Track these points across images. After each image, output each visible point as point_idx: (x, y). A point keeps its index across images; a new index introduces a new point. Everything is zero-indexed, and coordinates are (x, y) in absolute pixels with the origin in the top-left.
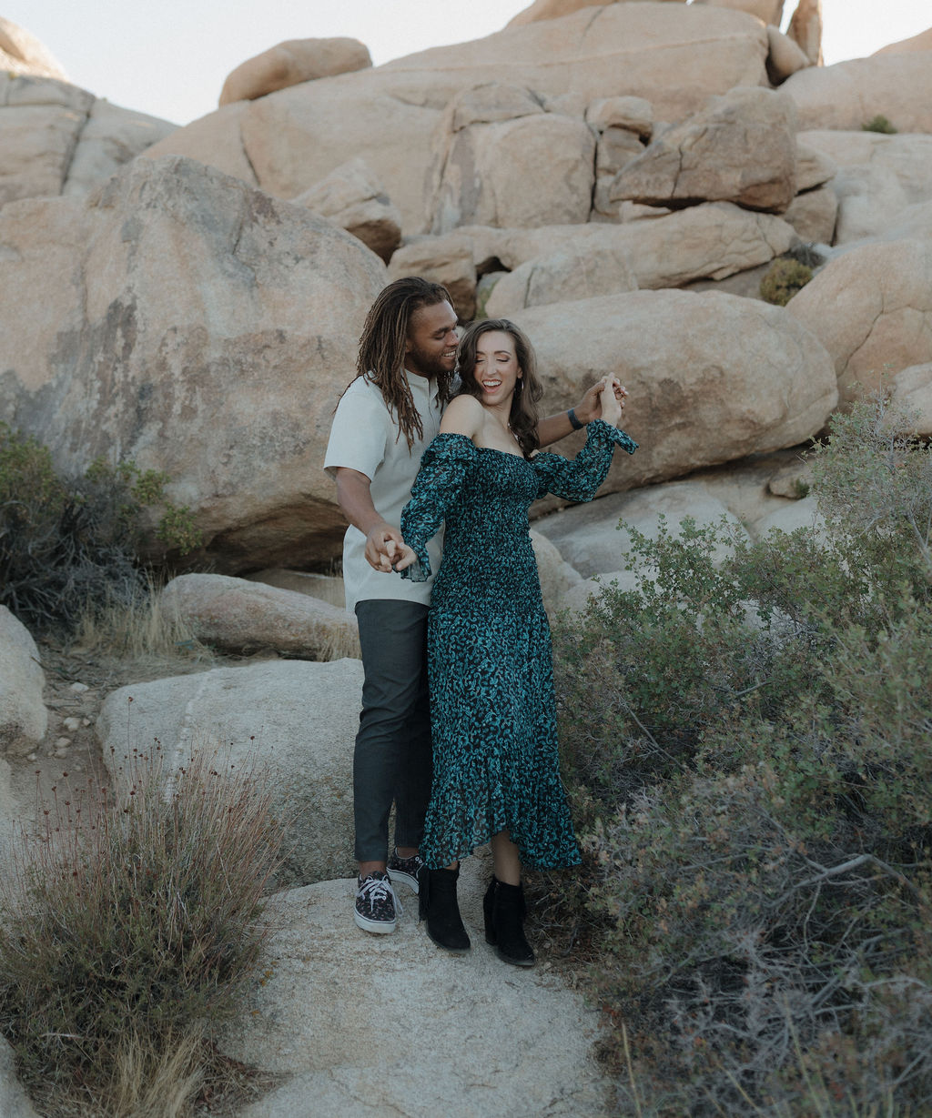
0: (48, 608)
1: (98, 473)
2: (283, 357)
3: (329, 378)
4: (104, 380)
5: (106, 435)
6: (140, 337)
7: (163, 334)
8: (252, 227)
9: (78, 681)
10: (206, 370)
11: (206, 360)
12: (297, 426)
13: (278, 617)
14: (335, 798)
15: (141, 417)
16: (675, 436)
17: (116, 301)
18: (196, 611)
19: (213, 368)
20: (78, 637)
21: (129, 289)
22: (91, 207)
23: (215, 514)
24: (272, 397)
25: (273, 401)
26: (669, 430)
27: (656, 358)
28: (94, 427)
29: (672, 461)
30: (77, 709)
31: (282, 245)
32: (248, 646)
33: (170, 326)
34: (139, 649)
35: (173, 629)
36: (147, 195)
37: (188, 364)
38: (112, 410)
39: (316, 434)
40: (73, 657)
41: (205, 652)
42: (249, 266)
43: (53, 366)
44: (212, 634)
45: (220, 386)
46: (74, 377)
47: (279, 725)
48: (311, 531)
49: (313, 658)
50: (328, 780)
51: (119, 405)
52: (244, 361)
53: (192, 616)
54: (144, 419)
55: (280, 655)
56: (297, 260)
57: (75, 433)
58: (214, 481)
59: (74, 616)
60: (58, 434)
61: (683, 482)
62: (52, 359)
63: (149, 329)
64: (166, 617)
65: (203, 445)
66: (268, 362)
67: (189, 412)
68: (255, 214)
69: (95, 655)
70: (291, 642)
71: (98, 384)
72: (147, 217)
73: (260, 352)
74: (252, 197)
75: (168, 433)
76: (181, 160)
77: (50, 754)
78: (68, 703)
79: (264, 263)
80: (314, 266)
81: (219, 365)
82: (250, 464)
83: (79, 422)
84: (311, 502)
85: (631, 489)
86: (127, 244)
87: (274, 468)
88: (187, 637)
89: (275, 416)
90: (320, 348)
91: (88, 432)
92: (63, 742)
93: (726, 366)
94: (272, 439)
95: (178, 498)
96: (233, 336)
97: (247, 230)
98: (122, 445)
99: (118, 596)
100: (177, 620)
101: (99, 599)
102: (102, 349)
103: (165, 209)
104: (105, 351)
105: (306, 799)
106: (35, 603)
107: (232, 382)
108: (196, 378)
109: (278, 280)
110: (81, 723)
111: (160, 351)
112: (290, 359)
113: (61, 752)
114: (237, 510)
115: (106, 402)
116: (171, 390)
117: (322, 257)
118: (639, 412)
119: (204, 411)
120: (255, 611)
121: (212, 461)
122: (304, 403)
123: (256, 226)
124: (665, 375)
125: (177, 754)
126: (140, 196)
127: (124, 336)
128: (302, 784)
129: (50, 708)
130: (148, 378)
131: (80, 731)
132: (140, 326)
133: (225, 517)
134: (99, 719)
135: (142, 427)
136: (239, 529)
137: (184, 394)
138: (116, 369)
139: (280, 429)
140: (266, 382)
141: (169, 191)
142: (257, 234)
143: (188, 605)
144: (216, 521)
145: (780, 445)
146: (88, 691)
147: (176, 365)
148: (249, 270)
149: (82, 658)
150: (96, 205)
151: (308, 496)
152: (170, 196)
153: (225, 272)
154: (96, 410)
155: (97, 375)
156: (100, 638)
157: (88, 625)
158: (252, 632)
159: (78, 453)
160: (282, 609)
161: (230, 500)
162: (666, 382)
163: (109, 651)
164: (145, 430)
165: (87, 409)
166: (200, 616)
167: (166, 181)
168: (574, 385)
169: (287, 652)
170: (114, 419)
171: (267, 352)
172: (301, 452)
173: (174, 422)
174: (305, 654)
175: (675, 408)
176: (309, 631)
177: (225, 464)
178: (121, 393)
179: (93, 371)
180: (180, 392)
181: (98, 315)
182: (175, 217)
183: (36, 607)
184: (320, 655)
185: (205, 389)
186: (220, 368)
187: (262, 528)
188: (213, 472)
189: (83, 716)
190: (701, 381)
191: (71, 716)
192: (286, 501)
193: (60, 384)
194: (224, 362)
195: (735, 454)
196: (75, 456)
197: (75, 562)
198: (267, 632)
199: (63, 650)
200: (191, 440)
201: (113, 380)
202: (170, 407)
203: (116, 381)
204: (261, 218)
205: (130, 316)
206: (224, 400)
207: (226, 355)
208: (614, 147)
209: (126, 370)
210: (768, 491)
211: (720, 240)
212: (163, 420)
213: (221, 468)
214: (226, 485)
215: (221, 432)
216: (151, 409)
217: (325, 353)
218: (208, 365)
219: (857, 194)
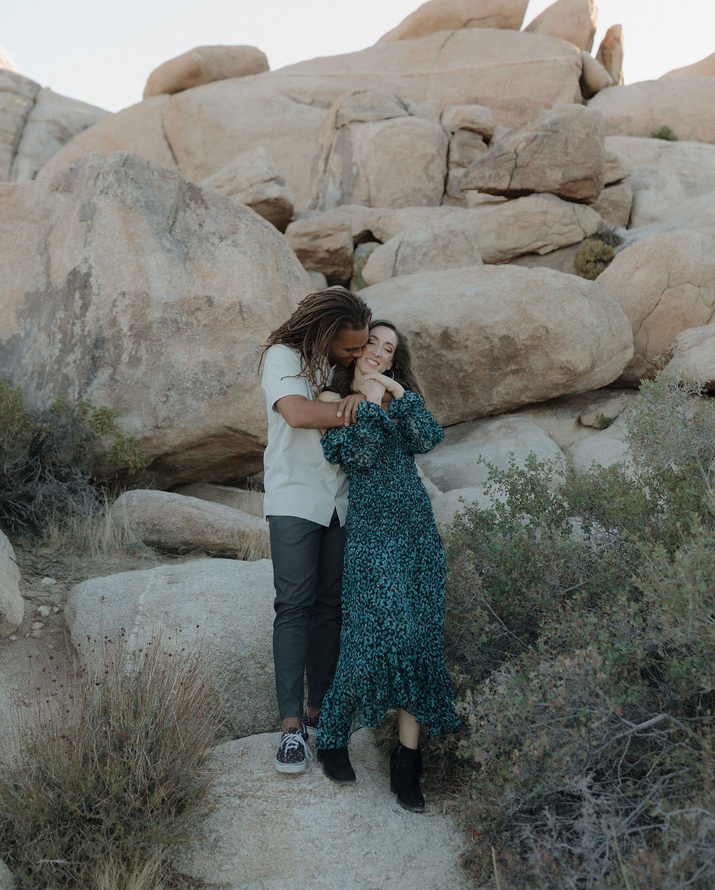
0: (21, 516)
1: (59, 408)
2: (211, 318)
3: (248, 335)
4: (65, 333)
5: (66, 377)
6: (94, 299)
7: (115, 296)
8: (185, 211)
9: (48, 576)
10: (149, 327)
11: (149, 319)
12: (222, 373)
13: (208, 525)
14: (258, 670)
15: (95, 364)
16: (510, 379)
17: (75, 269)
18: (141, 520)
19: (155, 326)
20: (45, 540)
21: (86, 260)
22: (53, 190)
23: (155, 442)
24: (202, 350)
25: (202, 353)
26: (506, 375)
27: (497, 319)
28: (56, 371)
29: (507, 398)
30: (48, 599)
31: (209, 226)
32: (183, 547)
33: (119, 291)
34: (95, 550)
35: (123, 534)
36: (100, 183)
37: (134, 322)
38: (71, 358)
39: (237, 380)
40: (42, 556)
41: (149, 552)
42: (184, 243)
43: (22, 320)
44: (154, 538)
45: (160, 340)
46: (39, 329)
47: (214, 613)
48: (231, 455)
49: (234, 557)
50: (253, 656)
51: (77, 353)
52: (179, 320)
53: (138, 524)
54: (98, 364)
55: (208, 554)
56: (222, 239)
57: (41, 374)
58: (156, 418)
59: (42, 523)
60: (26, 375)
61: (516, 415)
62: (20, 314)
63: (103, 293)
64: (117, 524)
65: (146, 386)
66: (199, 321)
67: (135, 361)
68: (188, 201)
69: (60, 554)
70: (217, 545)
71: (59, 336)
72: (100, 202)
73: (193, 313)
74: (185, 187)
75: (118, 377)
76: (128, 156)
77: (27, 635)
78: (40, 594)
79: (195, 241)
80: (235, 244)
81: (159, 323)
82: (184, 403)
83: (43, 366)
84: (232, 433)
85: (475, 420)
86: (84, 223)
87: (203, 406)
88: (134, 540)
89: (204, 364)
90: (241, 311)
91: (51, 374)
93: (551, 326)
94: (202, 383)
95: (126, 429)
96: (171, 301)
97: (181, 213)
98: (79, 385)
99: (78, 508)
100: (126, 527)
101: (62, 510)
102: (63, 307)
103: (116, 196)
104: (66, 309)
105: (236, 671)
106: (9, 512)
107: (170, 337)
108: (141, 333)
109: (206, 255)
110: (52, 610)
111: (111, 311)
112: (216, 320)
113: (36, 634)
114: (173, 438)
115: (67, 349)
116: (120, 343)
117: (242, 237)
118: (483, 360)
119: (147, 360)
120: (189, 520)
121: (153, 400)
122: (227, 355)
123: (189, 212)
124: (504, 332)
125: (133, 637)
126: (95, 184)
127: (82, 297)
128: (233, 659)
129: (26, 598)
130: (101, 332)
131: (52, 617)
132: (95, 290)
133: (163, 444)
134: (67, 608)
135: (96, 371)
136: (174, 453)
137: (131, 346)
138: (74, 324)
139: (209, 376)
140: (197, 337)
141: (119, 181)
142: (189, 217)
143: (135, 515)
144: (156, 447)
145: (589, 387)
146: (56, 584)
147: (124, 323)
148: (183, 247)
149: (50, 557)
150: (57, 189)
151: (230, 428)
152: (119, 185)
153: (163, 247)
154: (58, 357)
155: (59, 328)
156: (64, 541)
157: (54, 530)
158: (187, 536)
159: (43, 391)
160: (210, 518)
161: (168, 431)
162: (505, 338)
163: (71, 551)
164: (99, 374)
165: (51, 356)
166: (145, 524)
167: (116, 172)
168: (434, 339)
169: (214, 552)
170: (72, 365)
171: (198, 313)
172: (225, 393)
173: (122, 368)
174: (228, 553)
176: (232, 536)
177: (164, 403)
178: (79, 344)
179: (55, 325)
180: (127, 344)
181: (60, 280)
182: (123, 202)
183: (10, 515)
184: (241, 554)
185: (148, 342)
186: (160, 326)
187: (192, 453)
188: (154, 408)
189: (53, 605)
190: (532, 337)
191: (43, 604)
192: (213, 432)
193: (28, 335)
194: (163, 321)
195: (555, 394)
196: (40, 393)
197: (42, 479)
198: (199, 537)
199: (34, 550)
200: (137, 382)
201: (72, 333)
202: (120, 356)
203: (75, 333)
204: (193, 205)
205: (87, 281)
206: (163, 351)
207: (166, 315)
208: (463, 145)
209: (83, 325)
210: (579, 422)
211: (545, 223)
212: (113, 366)
213: (160, 406)
214: (165, 419)
215: (161, 376)
216: (104, 357)
217: (245, 316)
218: (151, 323)
219: (647, 188)
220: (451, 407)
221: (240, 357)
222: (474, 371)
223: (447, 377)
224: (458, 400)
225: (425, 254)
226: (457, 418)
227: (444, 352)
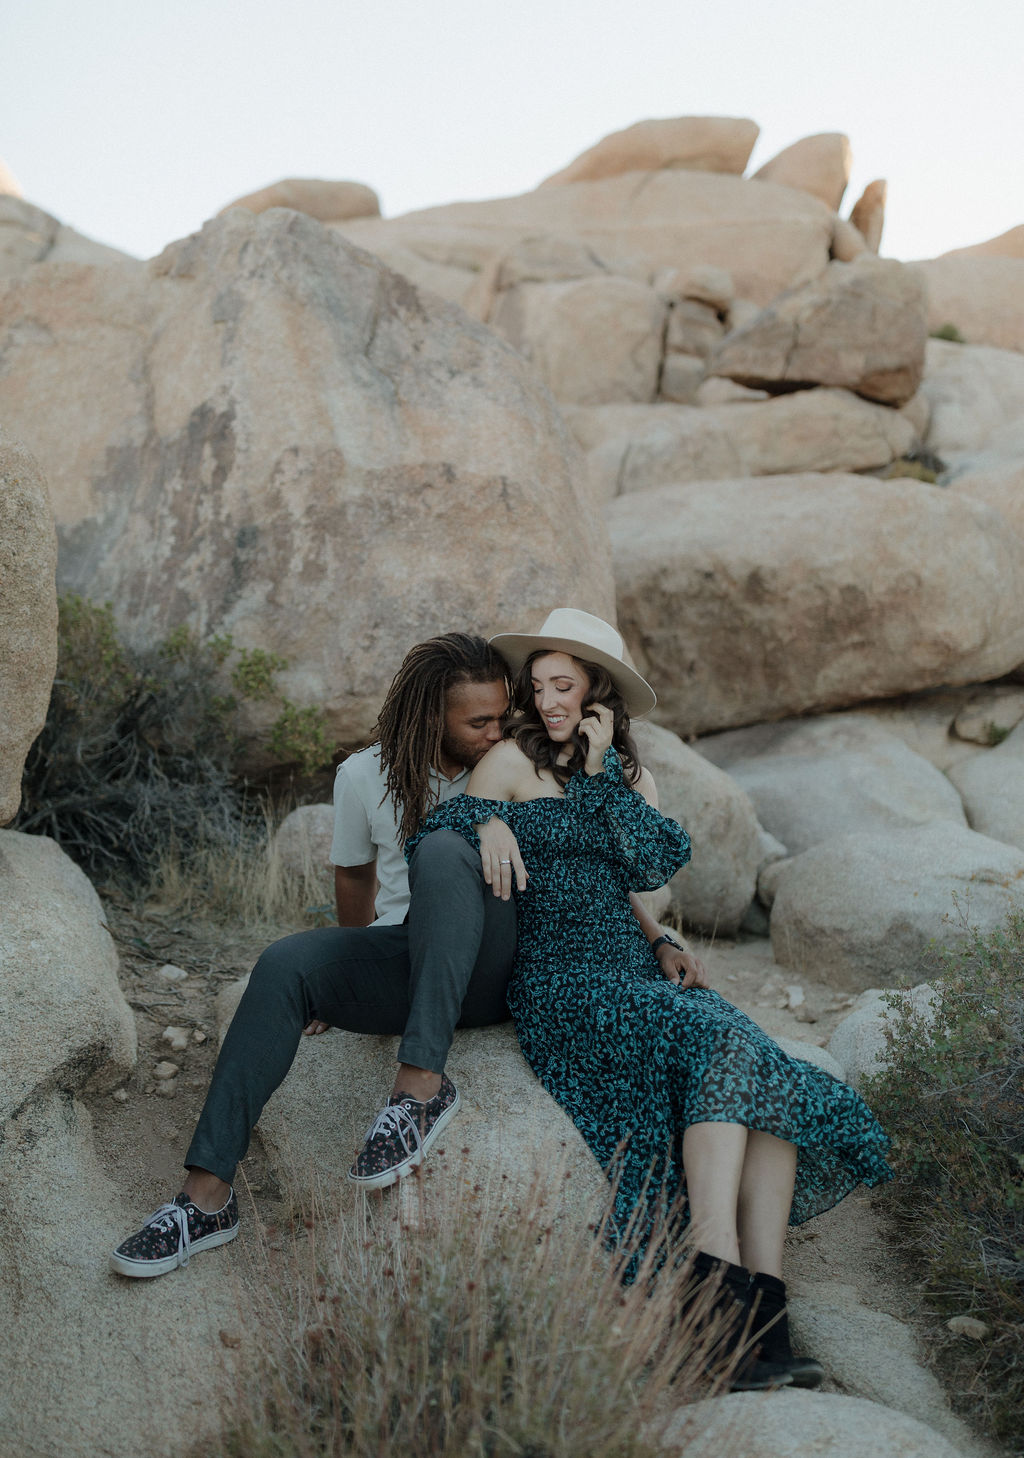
0: (106, 842)
1: (172, 651)
2: (451, 503)
3: (515, 538)
4: (182, 518)
5: (183, 596)
6: (239, 458)
7: (275, 456)
8: (390, 321)
9: (169, 962)
10: (341, 512)
11: (340, 498)
12: (470, 602)
15: (240, 574)
16: (849, 657)
17: (204, 405)
19: (351, 510)
20: (154, 889)
21: (225, 390)
22: (158, 275)
23: (345, 720)
24: (433, 559)
25: (433, 565)
26: (842, 649)
27: (840, 556)
28: (165, 583)
29: (840, 688)
30: (179, 1011)
31: (431, 351)
33: (287, 445)
34: (251, 914)
35: (301, 888)
36: (249, 260)
37: (314, 502)
38: (193, 561)
39: (497, 616)
40: (149, 920)
42: (389, 375)
43: (99, 494)
45: (360, 537)
46: (133, 511)
51: (206, 553)
52: (394, 503)
54: (244, 575)
56: (453, 374)
57: (136, 589)
58: (351, 676)
59: (149, 858)
60: (108, 589)
61: (850, 714)
62: (98, 485)
63: (254, 449)
64: (291, 870)
65: (333, 619)
66: (429, 508)
67: (314, 571)
68: (395, 305)
69: (183, 918)
71: (171, 523)
72: (250, 291)
73: (418, 492)
74: (390, 281)
75: (282, 599)
76: (297, 217)
77: (149, 1090)
78: (161, 1000)
79: (407, 373)
80: (476, 382)
81: (360, 506)
83: (141, 574)
85: (782, 720)
86: (221, 326)
88: (322, 899)
89: (439, 585)
90: (504, 494)
91: (155, 590)
92: (167, 1069)
93: (925, 574)
94: (434, 618)
95: (295, 693)
96: (379, 468)
97: (384, 325)
98: (209, 610)
99: (214, 831)
100: (306, 873)
101: (188, 836)
102: (179, 472)
103: (277, 281)
104: (185, 476)
106: (85, 832)
107: (377, 532)
108: (327, 522)
109: (428, 398)
110: (191, 1037)
111: (272, 479)
112: (461, 507)
113: (167, 1087)
115: (186, 543)
116: (288, 537)
117: (488, 373)
118: (810, 624)
119: (336, 570)
121: (347, 644)
122: (479, 571)
123: (396, 324)
124: (848, 579)
126: (240, 260)
127: (217, 455)
129: (137, 1007)
130: (251, 518)
131: (192, 1051)
132: (240, 443)
133: (360, 725)
135: (240, 587)
137: (308, 544)
138: (200, 502)
139: (447, 606)
140: (425, 536)
141: (283, 257)
142: (397, 332)
144: (346, 730)
145: (974, 677)
146: (187, 979)
147: (296, 502)
148: (388, 381)
149: (165, 922)
150: (166, 273)
152: (284, 264)
153: (357, 379)
154: (168, 560)
155: (173, 509)
156: (189, 892)
157: (169, 869)
159: (139, 619)
161: (371, 701)
162: (850, 590)
163: (203, 913)
164: (246, 592)
165: (155, 558)
167: (278, 242)
168: (734, 583)
170: (195, 574)
171: (428, 493)
173: (291, 582)
175: (856, 623)
178: (209, 538)
179: (164, 504)
180: (301, 540)
181: (173, 423)
182: (291, 293)
183: (86, 838)
185: (339, 539)
186: (361, 511)
188: (348, 659)
189: (192, 1025)
190: (892, 591)
191: (175, 1024)
193: (110, 520)
194: (366, 503)
195: (917, 685)
196: (134, 623)
197: (143, 774)
199: (134, 907)
200: (317, 611)
201: (196, 517)
202: (286, 561)
203: (202, 519)
204: (402, 312)
205: (225, 427)
206: (365, 556)
207: (369, 493)
208: (688, 322)
209: (218, 505)
210: (953, 733)
211: (835, 433)
212: (273, 579)
213: (359, 655)
214: (367, 679)
215: (360, 603)
216: (255, 562)
217: (512, 503)
218: (344, 505)
219: (947, 400)
220: (747, 698)
221: (502, 577)
222: (793, 640)
223: (748, 648)
224: (760, 684)
225: (667, 466)
226: (755, 714)
227: (747, 607)
